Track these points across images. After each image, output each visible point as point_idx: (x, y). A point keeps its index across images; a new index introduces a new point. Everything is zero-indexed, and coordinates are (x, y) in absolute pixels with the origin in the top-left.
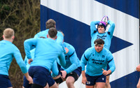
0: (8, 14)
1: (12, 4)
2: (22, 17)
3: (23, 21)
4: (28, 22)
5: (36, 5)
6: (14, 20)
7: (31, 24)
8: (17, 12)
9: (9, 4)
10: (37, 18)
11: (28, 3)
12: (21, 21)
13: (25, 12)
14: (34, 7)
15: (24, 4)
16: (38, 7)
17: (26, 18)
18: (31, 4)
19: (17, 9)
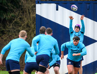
0: (14, 20)
1: (17, 13)
2: (23, 22)
3: (24, 25)
4: (28, 26)
5: (33, 14)
6: (18, 24)
7: (30, 27)
8: (20, 18)
9: (15, 13)
10: (33, 23)
11: (28, 12)
12: (23, 25)
13: (26, 19)
14: (32, 15)
15: (25, 14)
16: (34, 15)
17: (26, 23)
18: (30, 13)
19: (20, 17)
